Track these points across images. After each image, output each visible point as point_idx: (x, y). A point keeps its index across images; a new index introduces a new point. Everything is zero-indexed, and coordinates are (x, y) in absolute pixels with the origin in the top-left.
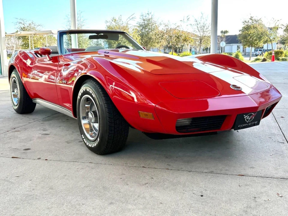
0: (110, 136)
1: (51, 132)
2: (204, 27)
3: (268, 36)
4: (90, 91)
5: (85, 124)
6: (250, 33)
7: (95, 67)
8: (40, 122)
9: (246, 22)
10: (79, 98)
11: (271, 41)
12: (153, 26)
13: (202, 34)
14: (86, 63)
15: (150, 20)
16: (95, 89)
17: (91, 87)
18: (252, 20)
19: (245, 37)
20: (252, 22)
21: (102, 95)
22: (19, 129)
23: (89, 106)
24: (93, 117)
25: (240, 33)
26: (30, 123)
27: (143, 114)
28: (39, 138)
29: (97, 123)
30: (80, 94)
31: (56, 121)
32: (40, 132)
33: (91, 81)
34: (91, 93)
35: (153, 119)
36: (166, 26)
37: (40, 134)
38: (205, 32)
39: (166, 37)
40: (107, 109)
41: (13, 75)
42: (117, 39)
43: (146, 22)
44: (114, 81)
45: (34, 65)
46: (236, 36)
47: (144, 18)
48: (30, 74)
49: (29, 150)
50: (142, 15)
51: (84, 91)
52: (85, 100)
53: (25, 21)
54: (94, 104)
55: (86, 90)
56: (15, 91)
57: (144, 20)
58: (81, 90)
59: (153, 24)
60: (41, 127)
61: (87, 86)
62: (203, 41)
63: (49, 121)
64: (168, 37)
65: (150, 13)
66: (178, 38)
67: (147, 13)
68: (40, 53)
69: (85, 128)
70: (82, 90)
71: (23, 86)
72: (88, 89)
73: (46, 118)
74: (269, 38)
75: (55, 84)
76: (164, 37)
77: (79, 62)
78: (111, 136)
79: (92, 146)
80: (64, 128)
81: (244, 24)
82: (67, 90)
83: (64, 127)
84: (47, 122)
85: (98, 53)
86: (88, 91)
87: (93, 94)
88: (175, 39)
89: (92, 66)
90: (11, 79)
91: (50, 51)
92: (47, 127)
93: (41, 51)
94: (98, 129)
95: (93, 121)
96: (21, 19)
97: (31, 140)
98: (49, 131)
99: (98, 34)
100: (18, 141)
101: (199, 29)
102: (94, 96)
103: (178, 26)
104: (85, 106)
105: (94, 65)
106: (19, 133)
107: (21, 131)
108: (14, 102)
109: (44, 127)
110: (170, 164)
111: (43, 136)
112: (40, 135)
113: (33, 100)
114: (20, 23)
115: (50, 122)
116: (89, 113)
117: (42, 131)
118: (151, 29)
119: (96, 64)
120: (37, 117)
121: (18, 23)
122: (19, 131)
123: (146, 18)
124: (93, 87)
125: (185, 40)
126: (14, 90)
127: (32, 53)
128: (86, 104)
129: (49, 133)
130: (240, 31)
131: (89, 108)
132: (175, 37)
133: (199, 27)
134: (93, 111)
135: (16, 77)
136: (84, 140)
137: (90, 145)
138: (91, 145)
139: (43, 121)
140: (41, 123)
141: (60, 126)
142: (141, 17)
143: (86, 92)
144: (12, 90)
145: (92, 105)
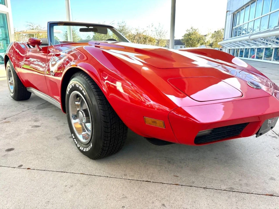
0: (105, 143)
1: (42, 123)
2: (161, 33)
3: (204, 40)
4: (80, 87)
5: (75, 123)
6: (192, 37)
7: (85, 58)
8: (33, 110)
9: (188, 30)
10: (68, 93)
11: (205, 43)
12: (126, 31)
13: (159, 38)
14: (76, 54)
15: (124, 27)
16: (86, 85)
17: (81, 82)
18: (192, 29)
19: (187, 41)
20: (193, 31)
21: (96, 93)
22: (9, 119)
23: (79, 103)
24: (84, 117)
25: (183, 38)
26: (24, 111)
27: (149, 121)
28: (28, 131)
29: (89, 122)
30: (68, 89)
31: (49, 109)
32: (30, 123)
33: (81, 75)
34: (81, 89)
35: (164, 128)
36: (136, 30)
37: (31, 125)
38: (161, 37)
39: (137, 38)
40: (100, 105)
41: (8, 64)
42: (106, 33)
43: (121, 28)
44: (107, 74)
45: (25, 55)
46: (180, 40)
47: (120, 25)
48: (21, 62)
49: (12, 151)
50: (119, 23)
51: (73, 86)
52: (74, 97)
53: (34, 24)
54: (84, 102)
55: (75, 85)
56: (11, 80)
57: (120, 27)
58: (69, 84)
59: (126, 30)
60: (34, 117)
61: (77, 81)
62: (160, 42)
63: (42, 109)
64: (138, 38)
65: (124, 22)
66: (145, 39)
67: (122, 22)
68: (30, 43)
69: (75, 128)
70: (71, 85)
71: (17, 75)
72: (78, 84)
73: (41, 106)
74: (205, 42)
75: (44, 75)
76: (135, 38)
77: (69, 52)
78: (107, 142)
79: (83, 150)
80: (56, 118)
81: (187, 32)
82: (56, 83)
83: (57, 116)
84: (40, 110)
85: (89, 44)
86: (78, 87)
87: (83, 91)
88: (143, 40)
89: (82, 57)
90: (7, 68)
91: (40, 41)
92: (39, 117)
93: (30, 41)
94: (90, 129)
95: (84, 121)
96: (30, 23)
97: (18, 135)
98: (41, 121)
99: (88, 27)
100: (3, 136)
101: (157, 34)
102: (85, 94)
103: (145, 31)
104: (75, 103)
105: (84, 56)
106: (8, 124)
107: (12, 123)
108: (11, 89)
109: (37, 117)
110: (178, 176)
111: (32, 128)
112: (30, 128)
113: (27, 89)
114: (30, 25)
115: (44, 110)
116: (80, 112)
117: (33, 122)
118: (125, 33)
119: (87, 54)
120: (32, 105)
121: (28, 26)
122: (9, 122)
123: (121, 25)
124: (84, 83)
125: (150, 41)
126: (10, 78)
127: (24, 44)
128: (76, 102)
129: (39, 125)
130: (182, 37)
131: (79, 105)
132: (143, 38)
133: (157, 33)
134: (84, 109)
135: (10, 67)
136: (74, 140)
137: (81, 148)
138: (83, 148)
139: (37, 109)
140: (35, 111)
141: (52, 116)
142: (118, 25)
143: (74, 88)
144: (8, 79)
145: (82, 102)
